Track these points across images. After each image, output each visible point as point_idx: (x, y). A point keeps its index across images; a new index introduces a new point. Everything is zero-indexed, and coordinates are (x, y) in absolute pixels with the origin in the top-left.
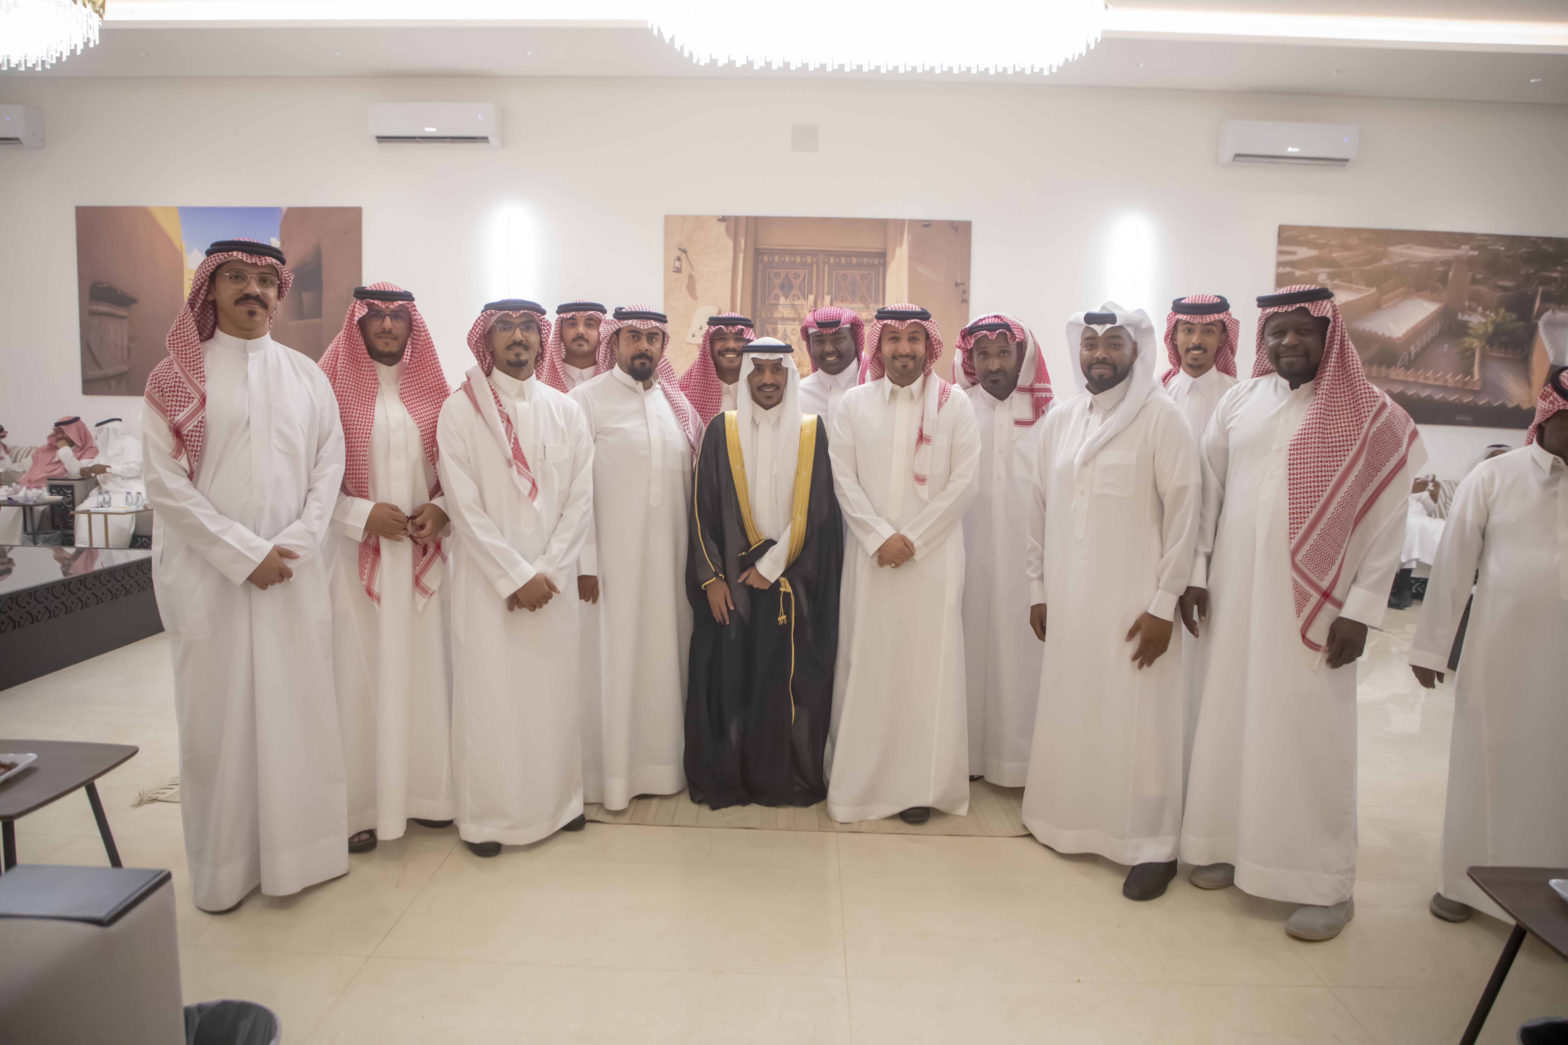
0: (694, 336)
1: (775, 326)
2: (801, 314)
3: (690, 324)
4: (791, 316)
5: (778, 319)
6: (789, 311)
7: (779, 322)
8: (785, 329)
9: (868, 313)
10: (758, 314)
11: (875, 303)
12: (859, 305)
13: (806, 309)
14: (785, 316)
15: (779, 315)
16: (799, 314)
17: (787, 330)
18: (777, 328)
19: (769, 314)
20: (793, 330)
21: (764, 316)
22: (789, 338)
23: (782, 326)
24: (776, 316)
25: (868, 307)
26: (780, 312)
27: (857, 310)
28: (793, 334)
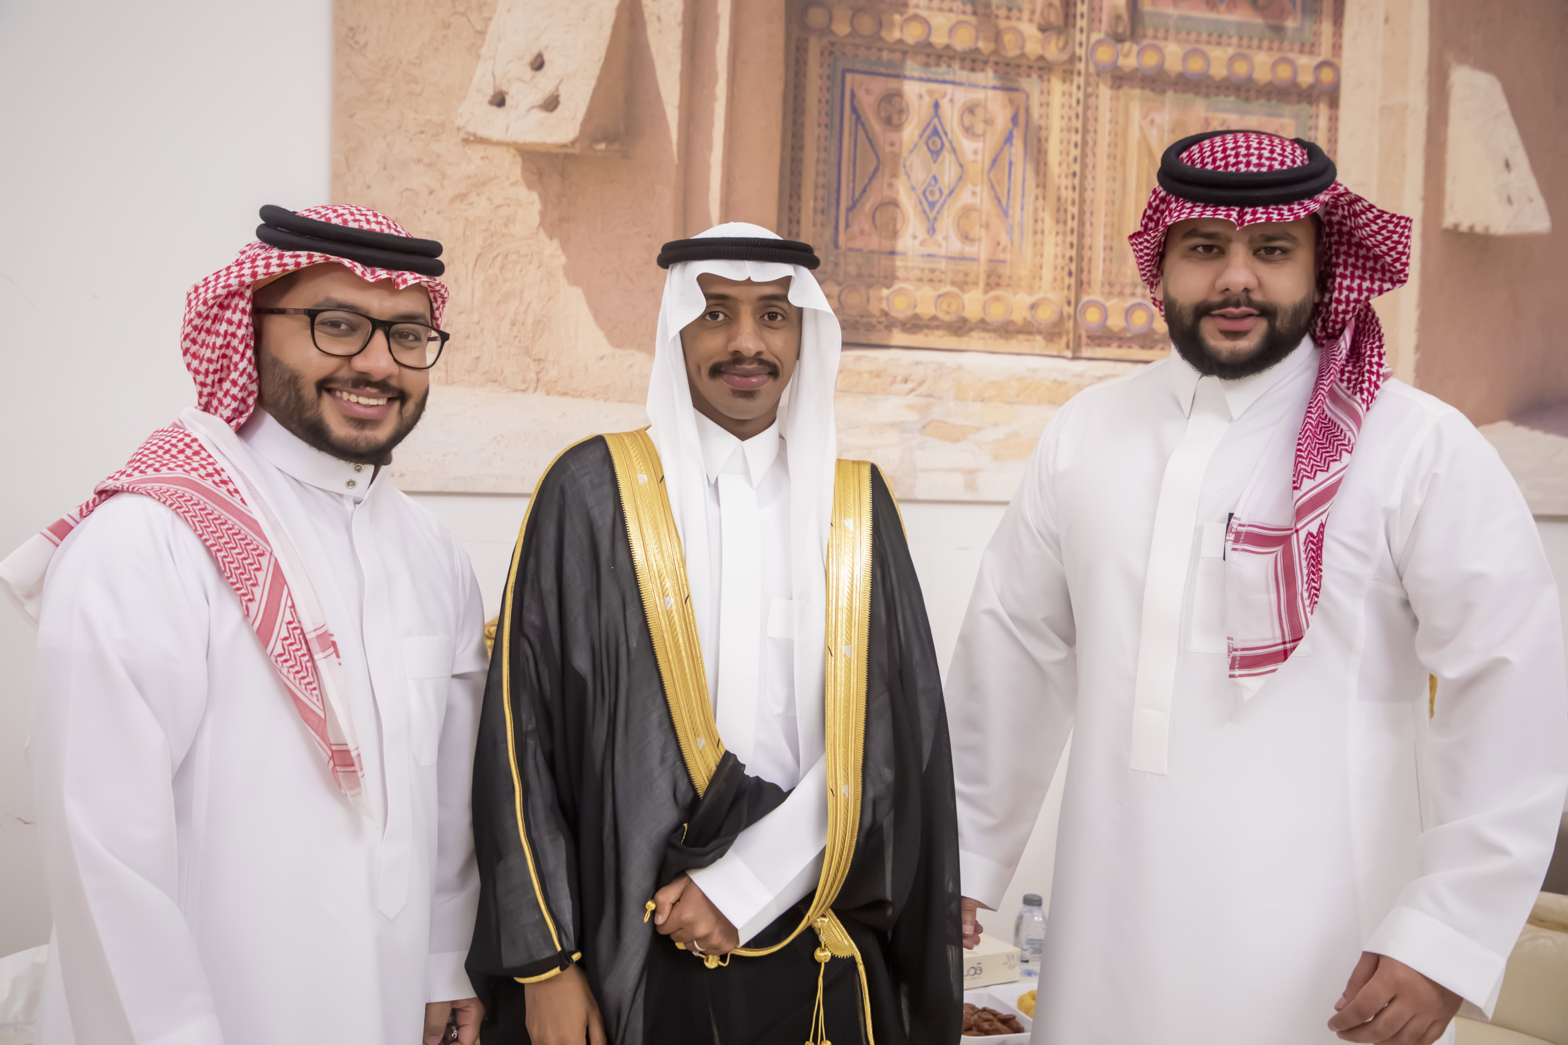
0: (499, 101)
1: (892, 84)
2: (1008, 38)
3: (482, 33)
4: (963, 41)
5: (904, 50)
6: (953, 18)
7: (912, 67)
8: (936, 106)
9: (1276, 56)
10: (816, 17)
11: (1304, 10)
12: (1242, 16)
13: (1026, 15)
14: (939, 39)
15: (912, 34)
16: (997, 37)
17: (945, 103)
18: (899, 94)
19: (866, 24)
20: (970, 109)
21: (842, 29)
22: (954, 150)
23: (923, 87)
24: (896, 35)
25: (1278, 30)
26: (916, 17)
27: (1235, 40)
28: (969, 131)
